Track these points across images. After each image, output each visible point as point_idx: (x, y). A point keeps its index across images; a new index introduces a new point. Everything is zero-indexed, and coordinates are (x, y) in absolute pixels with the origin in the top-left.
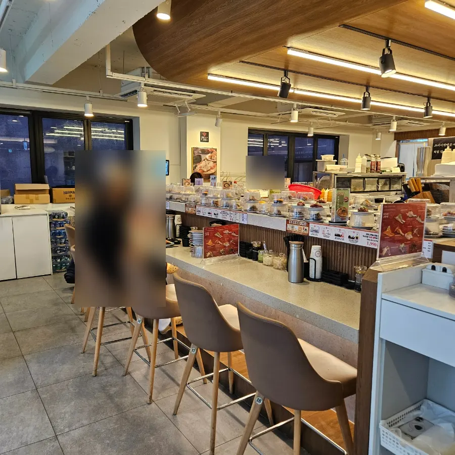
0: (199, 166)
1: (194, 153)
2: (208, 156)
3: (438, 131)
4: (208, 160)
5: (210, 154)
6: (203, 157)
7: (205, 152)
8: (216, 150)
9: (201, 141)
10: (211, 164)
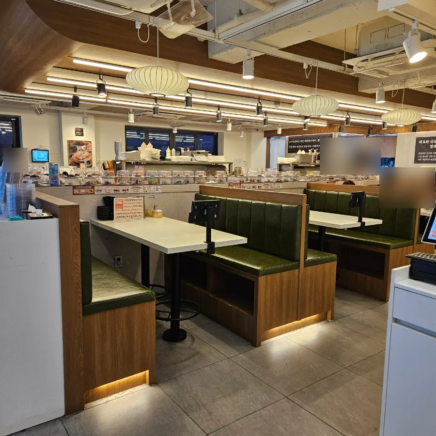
0: (75, 155)
1: (69, 145)
2: (83, 147)
3: (276, 131)
4: (83, 150)
5: (85, 146)
6: (78, 148)
7: (80, 143)
8: (90, 142)
9: (76, 135)
10: (87, 154)
